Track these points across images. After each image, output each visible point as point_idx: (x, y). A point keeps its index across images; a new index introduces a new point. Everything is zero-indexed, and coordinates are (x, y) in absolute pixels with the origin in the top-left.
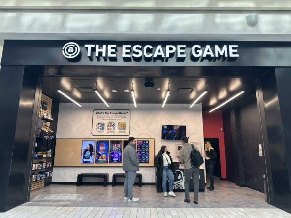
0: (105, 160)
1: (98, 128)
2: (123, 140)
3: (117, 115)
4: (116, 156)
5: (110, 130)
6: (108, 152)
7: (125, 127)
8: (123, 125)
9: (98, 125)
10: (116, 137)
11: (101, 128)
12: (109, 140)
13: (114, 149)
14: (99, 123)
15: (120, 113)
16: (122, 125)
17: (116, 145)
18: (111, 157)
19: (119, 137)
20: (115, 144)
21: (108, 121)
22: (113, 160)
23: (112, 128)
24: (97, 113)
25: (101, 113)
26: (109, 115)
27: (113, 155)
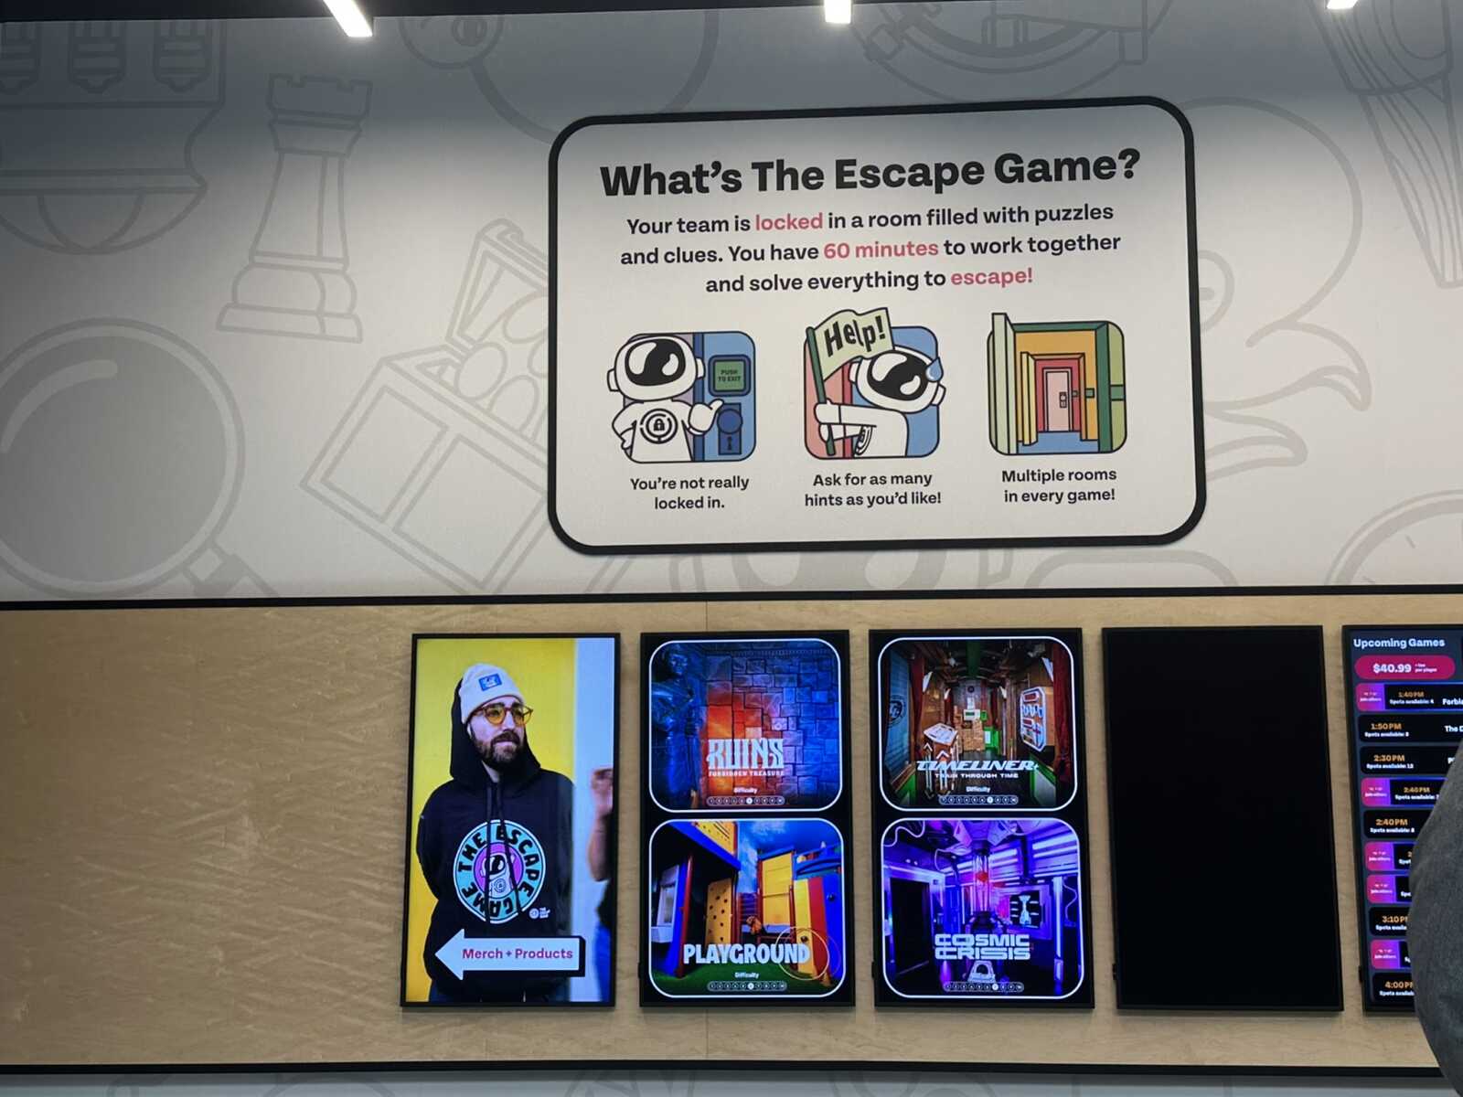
0: (802, 955)
1: (658, 430)
2: (1092, 619)
3: (958, 197)
4: (979, 897)
5: (853, 447)
6: (842, 815)
7: (1112, 393)
8: (1071, 364)
9: (652, 375)
10: (960, 569)
11: (703, 417)
12: (859, 620)
13: (942, 769)
14: (665, 347)
15: (1012, 170)
16: (1046, 364)
17: (972, 708)
18: (908, 899)
19: (1023, 568)
20: (953, 681)
21: (818, 307)
22: (945, 947)
23: (888, 428)
24: (618, 182)
25: (681, 184)
26: (828, 198)
27: (934, 879)
